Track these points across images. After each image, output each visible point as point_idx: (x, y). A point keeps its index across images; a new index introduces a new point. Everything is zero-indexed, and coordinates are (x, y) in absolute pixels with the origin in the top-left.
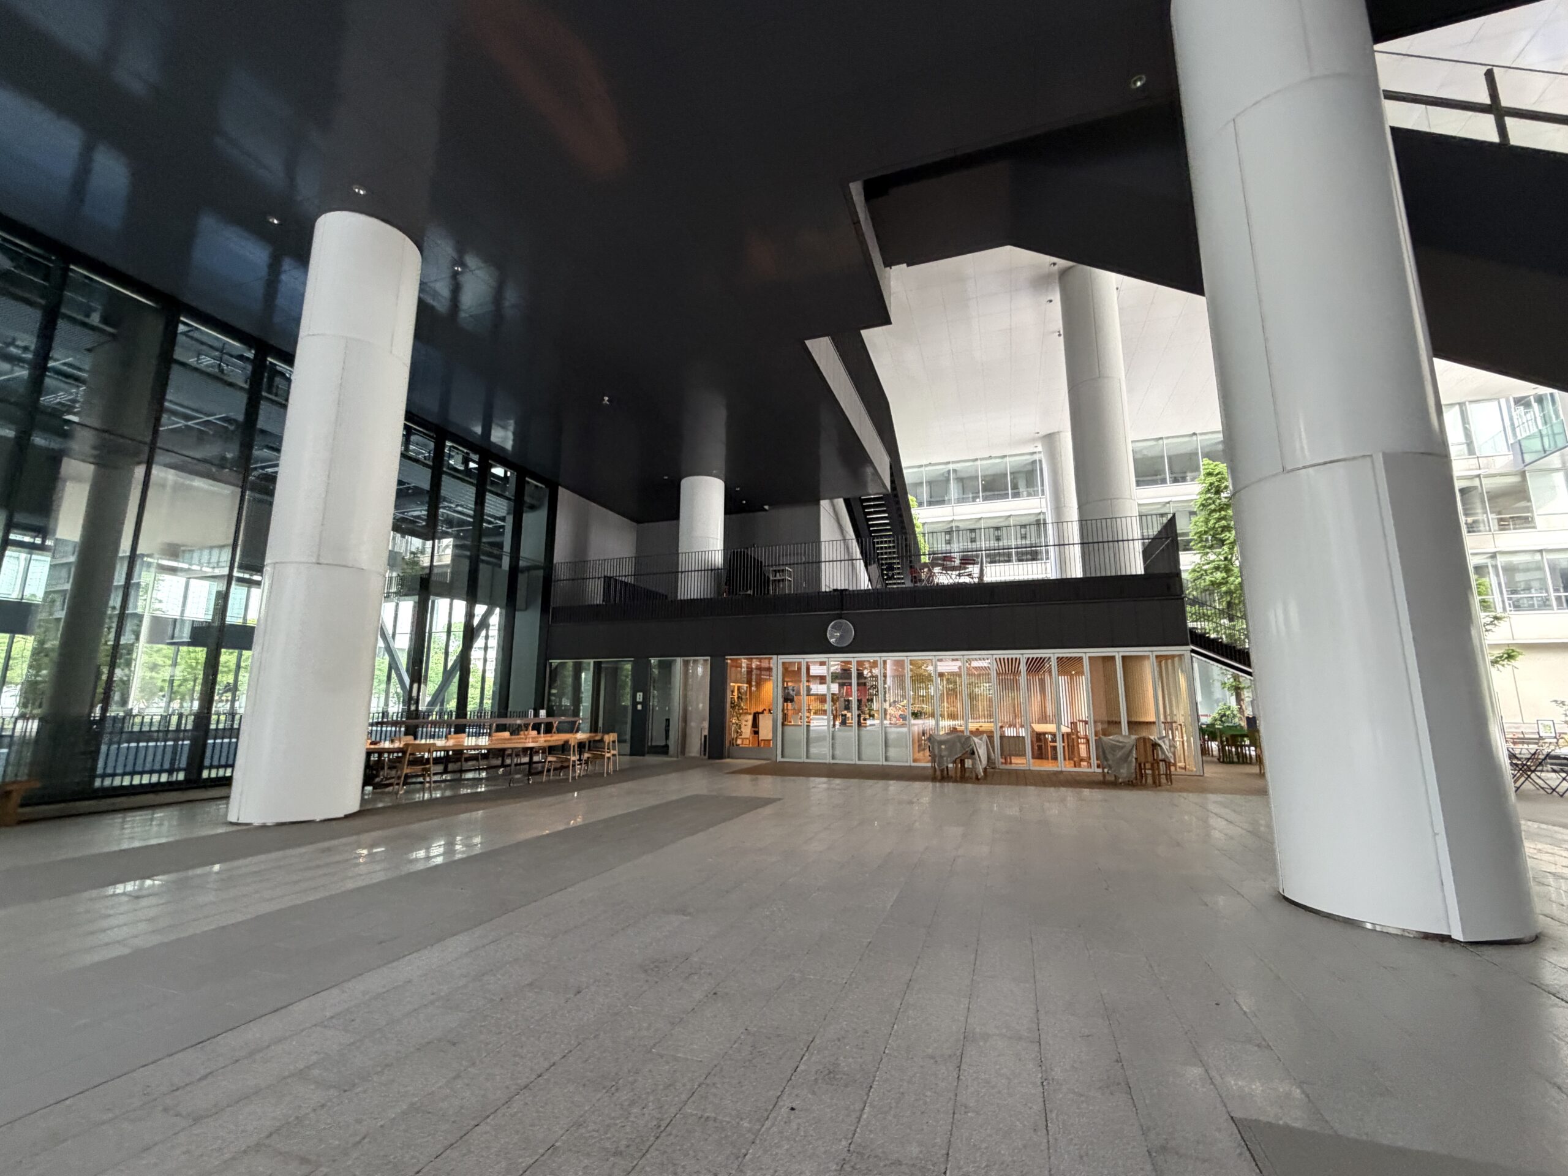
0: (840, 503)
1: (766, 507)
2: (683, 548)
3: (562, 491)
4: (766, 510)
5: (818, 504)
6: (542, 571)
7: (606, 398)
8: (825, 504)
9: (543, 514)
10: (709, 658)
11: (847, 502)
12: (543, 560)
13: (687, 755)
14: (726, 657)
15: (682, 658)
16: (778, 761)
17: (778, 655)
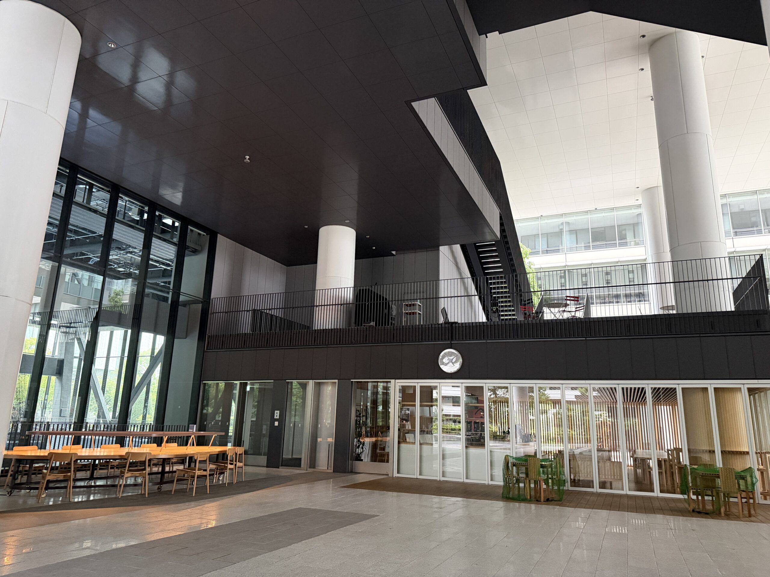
0: (457, 248)
1: (394, 252)
2: (319, 286)
3: (220, 239)
5: (438, 250)
6: (201, 305)
7: (248, 157)
8: (444, 250)
9: (203, 257)
10: (337, 381)
11: (464, 248)
12: (202, 297)
13: (316, 468)
14: (352, 380)
15: (314, 381)
16: (394, 476)
17: (395, 379)
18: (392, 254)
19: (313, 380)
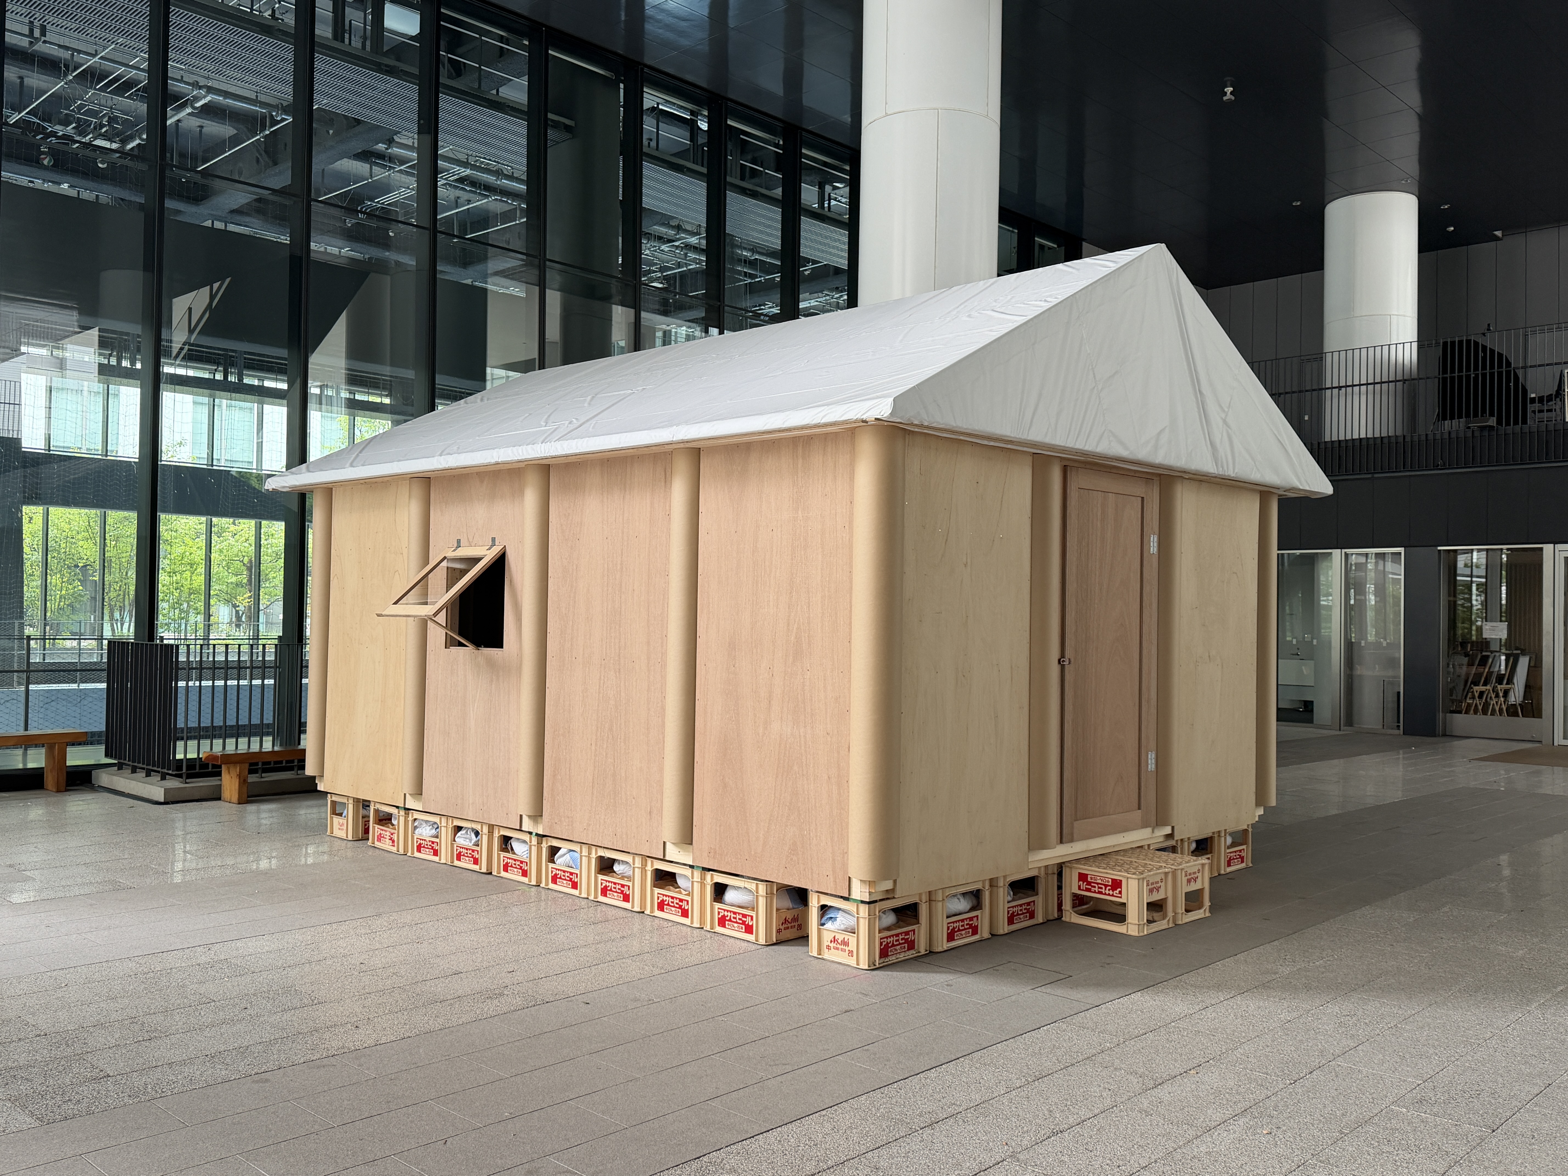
1: (1499, 233)
2: (1334, 341)
3: (1088, 252)
4: (1497, 239)
7: (1229, 90)
10: (1401, 550)
13: (1356, 725)
14: (1439, 548)
15: (1344, 551)
16: (1556, 744)
17: (1555, 543)
18: (1495, 235)
19: (1341, 549)
